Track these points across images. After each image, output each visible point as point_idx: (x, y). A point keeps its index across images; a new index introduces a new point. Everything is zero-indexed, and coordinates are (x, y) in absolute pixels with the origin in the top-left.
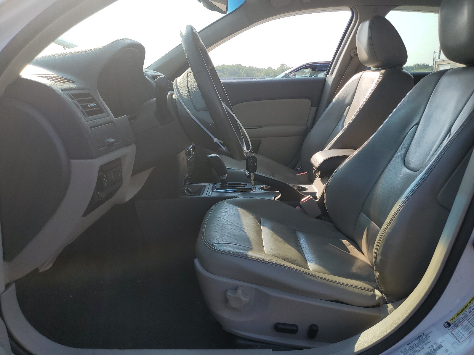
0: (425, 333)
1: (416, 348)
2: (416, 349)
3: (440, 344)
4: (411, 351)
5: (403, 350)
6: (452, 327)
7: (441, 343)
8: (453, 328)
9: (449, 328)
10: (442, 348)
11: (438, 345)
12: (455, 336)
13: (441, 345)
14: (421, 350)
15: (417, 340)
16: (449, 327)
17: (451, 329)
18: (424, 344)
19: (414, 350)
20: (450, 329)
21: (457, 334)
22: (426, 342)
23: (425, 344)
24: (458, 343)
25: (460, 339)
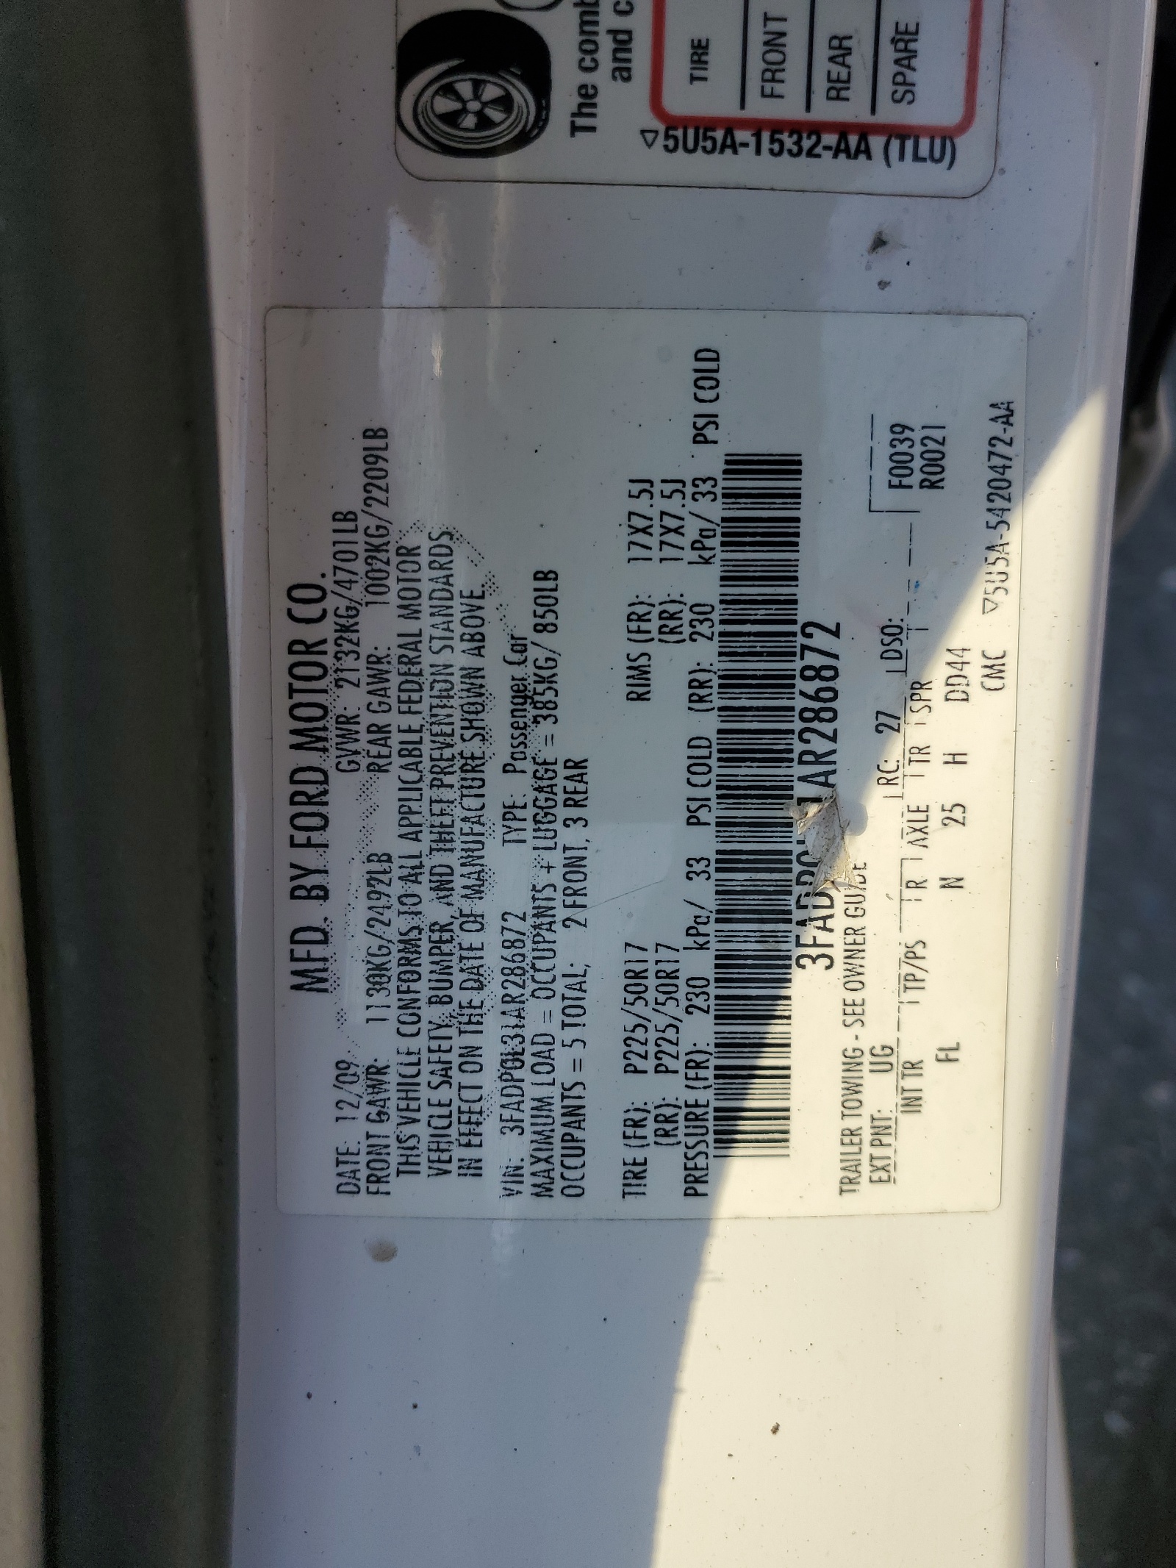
0: (318, 565)
1: (476, 891)
2: (489, 906)
3: (711, 462)
4: (471, 1019)
5: (354, 1134)
6: (588, 45)
7: (700, 438)
8: (623, 41)
9: (563, 99)
10: (808, 484)
11: (715, 510)
12: (777, 127)
13: (737, 465)
14: (569, 836)
15: (343, 789)
16: (541, 86)
17: (612, 94)
18: (498, 717)
19: (493, 959)
20: (587, 96)
21: (773, 73)
22: (497, 645)
23: (521, 694)
24: (931, 176)
25: (904, 91)
